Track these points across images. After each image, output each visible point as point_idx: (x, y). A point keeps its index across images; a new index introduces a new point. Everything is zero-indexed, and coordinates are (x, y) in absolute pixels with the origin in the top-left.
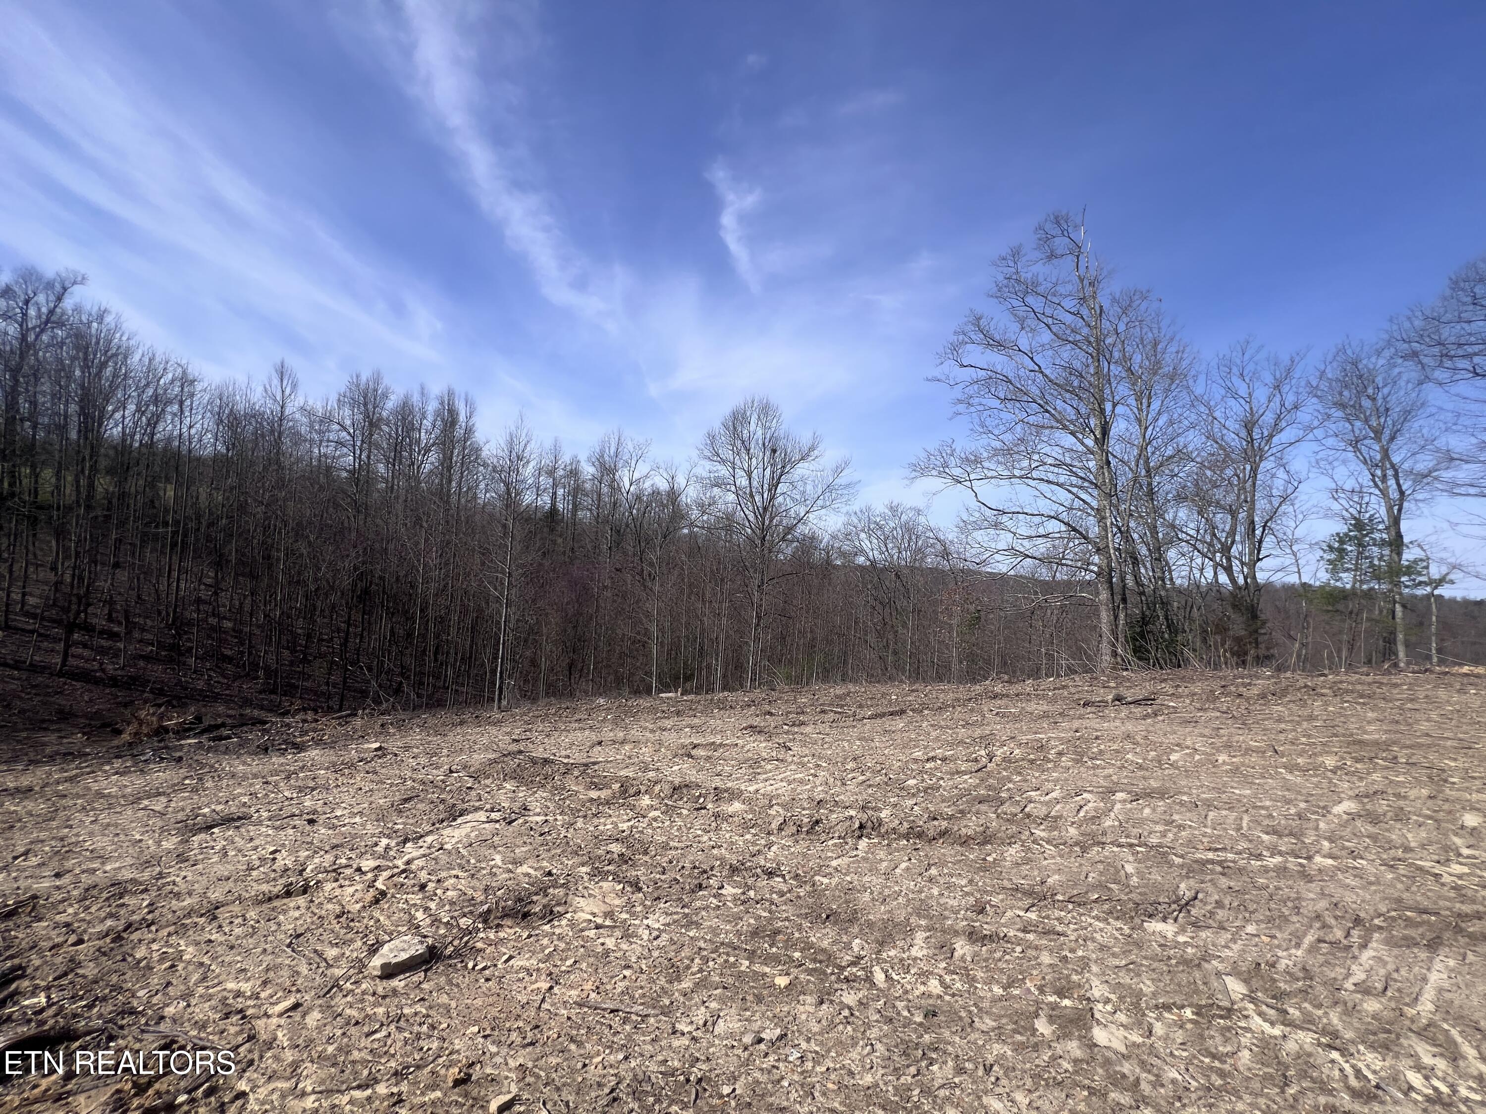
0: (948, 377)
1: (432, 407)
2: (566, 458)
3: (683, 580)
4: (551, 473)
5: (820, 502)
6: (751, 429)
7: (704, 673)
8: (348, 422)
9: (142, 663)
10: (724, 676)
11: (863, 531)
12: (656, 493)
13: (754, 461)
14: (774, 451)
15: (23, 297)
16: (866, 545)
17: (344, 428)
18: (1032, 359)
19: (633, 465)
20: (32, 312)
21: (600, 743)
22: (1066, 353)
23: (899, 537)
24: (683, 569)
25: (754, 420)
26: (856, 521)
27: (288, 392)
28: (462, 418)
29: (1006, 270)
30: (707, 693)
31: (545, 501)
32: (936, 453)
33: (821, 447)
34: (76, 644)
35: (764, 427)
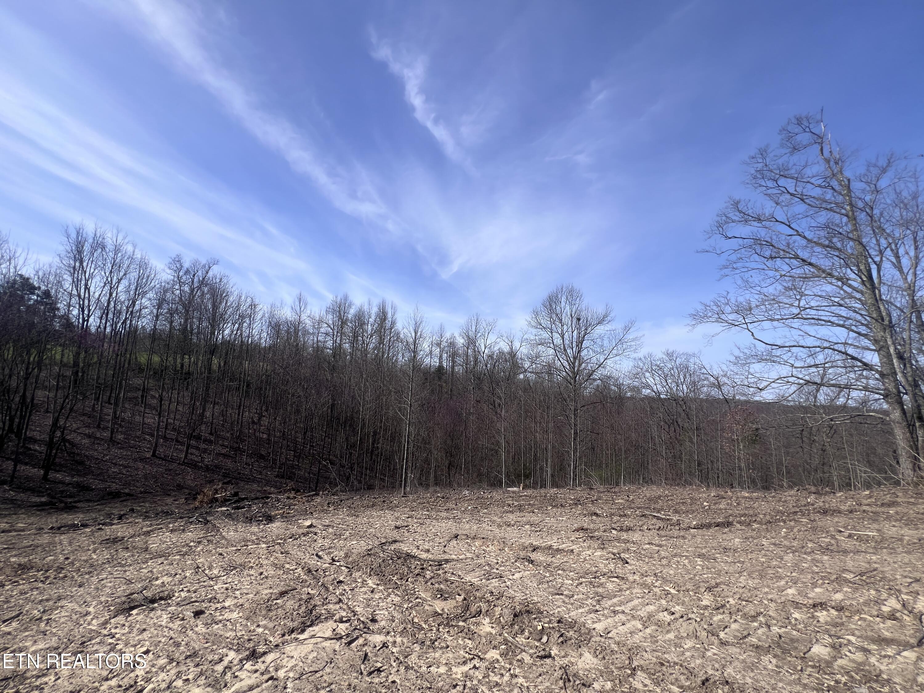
0: (715, 249)
1: (374, 310)
2: (447, 335)
3: (521, 408)
4: (439, 345)
5: (615, 352)
6: (562, 306)
7: (538, 472)
8: (331, 322)
9: (221, 458)
10: (552, 476)
11: (647, 371)
12: (501, 353)
13: (565, 327)
14: (579, 319)
15: (193, 273)
16: (651, 381)
17: (329, 326)
18: (789, 226)
19: (486, 335)
20: (196, 280)
21: (456, 537)
22: (823, 217)
23: (676, 375)
24: (521, 401)
25: (563, 299)
26: (642, 365)
27: (302, 309)
28: (389, 315)
29: (756, 165)
30: (541, 487)
31: (435, 362)
32: (712, 304)
33: (612, 315)
34: (193, 447)
35: (571, 304)
